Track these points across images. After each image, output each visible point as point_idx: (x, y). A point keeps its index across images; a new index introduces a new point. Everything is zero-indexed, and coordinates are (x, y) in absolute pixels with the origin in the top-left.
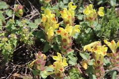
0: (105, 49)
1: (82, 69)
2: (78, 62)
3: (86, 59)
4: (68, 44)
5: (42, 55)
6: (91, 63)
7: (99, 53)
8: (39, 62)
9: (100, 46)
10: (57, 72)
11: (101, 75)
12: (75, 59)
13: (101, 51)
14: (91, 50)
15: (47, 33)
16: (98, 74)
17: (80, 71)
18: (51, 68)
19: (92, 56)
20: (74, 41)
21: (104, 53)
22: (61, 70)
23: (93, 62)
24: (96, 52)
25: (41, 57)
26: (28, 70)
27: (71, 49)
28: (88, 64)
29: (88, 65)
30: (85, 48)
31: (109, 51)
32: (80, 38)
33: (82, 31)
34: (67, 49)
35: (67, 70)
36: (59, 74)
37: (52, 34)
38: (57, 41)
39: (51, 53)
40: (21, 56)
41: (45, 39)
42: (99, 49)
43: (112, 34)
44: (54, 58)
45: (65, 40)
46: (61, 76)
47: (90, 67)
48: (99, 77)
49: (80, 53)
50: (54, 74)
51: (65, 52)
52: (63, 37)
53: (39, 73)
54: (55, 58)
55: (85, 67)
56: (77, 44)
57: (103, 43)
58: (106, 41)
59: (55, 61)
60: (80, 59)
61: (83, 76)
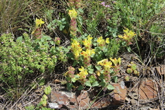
0: (110, 64)
1: (97, 76)
2: (94, 72)
3: (99, 70)
4: (88, 61)
6: (102, 72)
8: (71, 72)
9: (108, 62)
10: (82, 78)
11: (108, 80)
12: (93, 70)
13: (108, 65)
14: (102, 64)
15: (75, 55)
16: (106, 79)
18: (78, 76)
19: (103, 68)
20: (92, 59)
21: (110, 66)
22: (84, 77)
23: (104, 71)
24: (105, 65)
25: (71, 69)
26: (64, 77)
27: (90, 64)
28: (100, 73)
30: (98, 63)
31: (113, 64)
32: (95, 57)
33: (96, 53)
34: (88, 64)
35: (88, 77)
36: (83, 80)
37: (78, 55)
38: (81, 59)
39: (78, 67)
40: (60, 68)
41: (74, 58)
43: (114, 54)
44: (80, 70)
45: (86, 59)
47: (102, 75)
49: (95, 66)
50: (80, 79)
51: (86, 65)
52: (85, 57)
53: (71, 79)
55: (99, 75)
56: (93, 61)
57: (109, 60)
58: (111, 59)
60: (95, 70)
61: (98, 80)
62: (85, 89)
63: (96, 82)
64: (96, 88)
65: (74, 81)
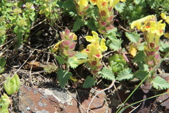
0: (161, 26)
1: (129, 56)
2: (123, 46)
3: (135, 42)
4: (108, 18)
5: (71, 34)
6: (142, 48)
7: (153, 32)
8: (67, 43)
9: (155, 22)
10: (93, 60)
11: (155, 64)
12: (119, 42)
13: (156, 29)
14: (141, 28)
15: (79, 3)
16: (151, 63)
17: (126, 59)
19: (143, 36)
20: (118, 16)
21: (161, 32)
22: (98, 56)
23: (145, 45)
24: (148, 30)
25: (69, 36)
27: (112, 26)
28: (137, 49)
29: (138, 51)
30: (133, 25)
34: (107, 26)
35: (108, 57)
36: (94, 63)
37: (86, 4)
38: (93, 15)
39: (85, 34)
41: (75, 11)
42: (153, 26)
45: (104, 13)
46: (97, 65)
47: (140, 53)
48: (153, 67)
49: (126, 33)
50: (88, 62)
51: (104, 30)
52: (101, 8)
53: (66, 59)
54: (89, 38)
55: (134, 53)
57: (159, 18)
58: (164, 15)
59: (89, 43)
60: (126, 42)
61: (130, 65)
62: (100, 87)
63: (127, 71)
64: (127, 84)
65: (74, 66)
